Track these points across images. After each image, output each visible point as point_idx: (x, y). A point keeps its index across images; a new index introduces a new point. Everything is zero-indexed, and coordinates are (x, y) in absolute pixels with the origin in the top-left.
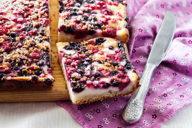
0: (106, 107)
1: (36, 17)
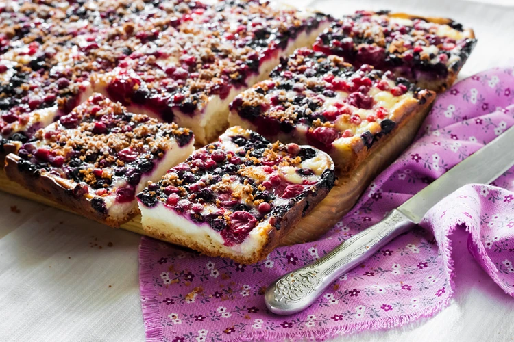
0: (212, 275)
1: (209, 75)
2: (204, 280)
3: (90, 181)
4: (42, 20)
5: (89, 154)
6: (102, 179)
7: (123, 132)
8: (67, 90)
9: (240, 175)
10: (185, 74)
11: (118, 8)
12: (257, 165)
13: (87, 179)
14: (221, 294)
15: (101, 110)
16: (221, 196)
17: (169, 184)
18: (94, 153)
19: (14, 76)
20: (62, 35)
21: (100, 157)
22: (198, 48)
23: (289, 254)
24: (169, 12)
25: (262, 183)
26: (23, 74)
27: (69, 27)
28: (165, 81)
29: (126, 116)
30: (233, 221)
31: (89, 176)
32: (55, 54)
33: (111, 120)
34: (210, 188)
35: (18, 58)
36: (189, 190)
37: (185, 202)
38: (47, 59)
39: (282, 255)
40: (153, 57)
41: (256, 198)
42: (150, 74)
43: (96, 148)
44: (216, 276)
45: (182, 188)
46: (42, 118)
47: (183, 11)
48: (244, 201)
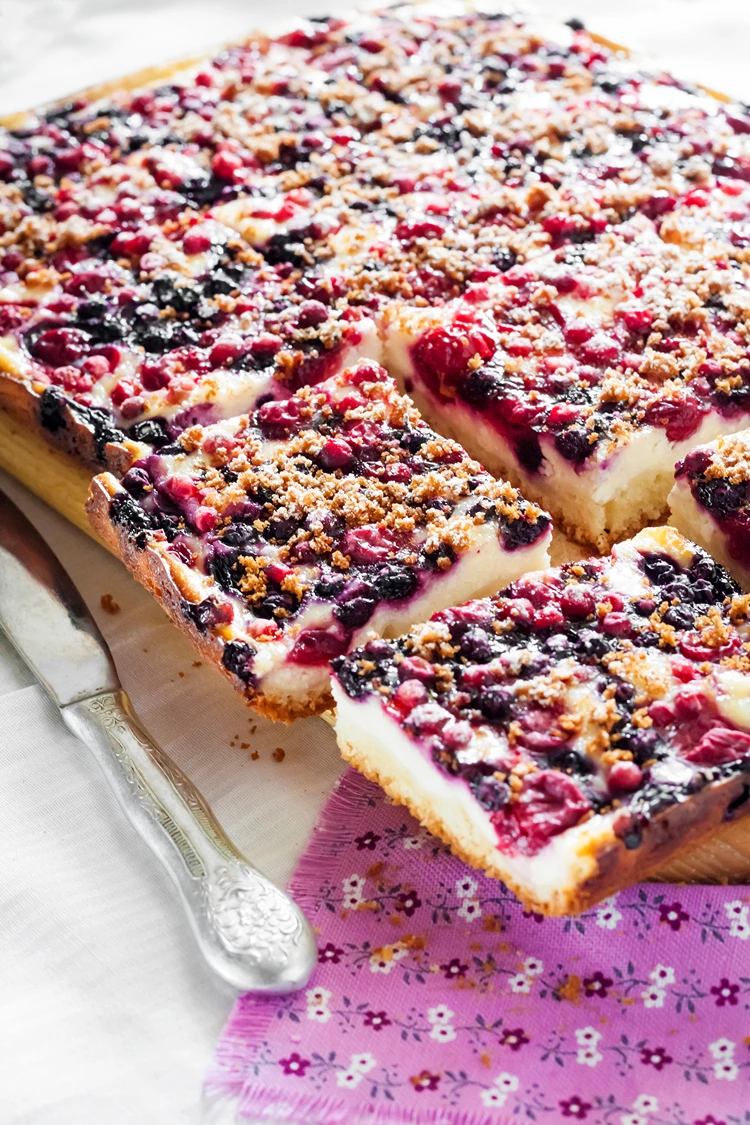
0: (463, 912)
1: (666, 369)
2: (441, 922)
3: (252, 592)
4: (357, 135)
5: (277, 520)
6: (280, 592)
7: (384, 478)
8: (312, 333)
9: (604, 669)
10: (613, 352)
11: (540, 137)
12: (668, 649)
13: (246, 586)
14: (463, 969)
15: (361, 408)
16: (531, 718)
17: (418, 653)
18: (292, 518)
19: (216, 268)
20: (378, 182)
21: (301, 532)
22: (673, 287)
23: (668, 902)
24: (662, 173)
25: (649, 703)
26: (240, 268)
27: (404, 165)
28: (553, 361)
29: (412, 436)
30: (527, 796)
31: (253, 578)
32: (335, 231)
33: (372, 438)
34: (510, 689)
35: (248, 222)
36: (461, 680)
37: (430, 712)
38: (308, 241)
39: (650, 901)
40: (552, 290)
41: (616, 745)
42: (526, 335)
43: (300, 508)
44: (470, 918)
45: (446, 670)
46: (221, 398)
47: (693, 178)
48: (581, 746)
